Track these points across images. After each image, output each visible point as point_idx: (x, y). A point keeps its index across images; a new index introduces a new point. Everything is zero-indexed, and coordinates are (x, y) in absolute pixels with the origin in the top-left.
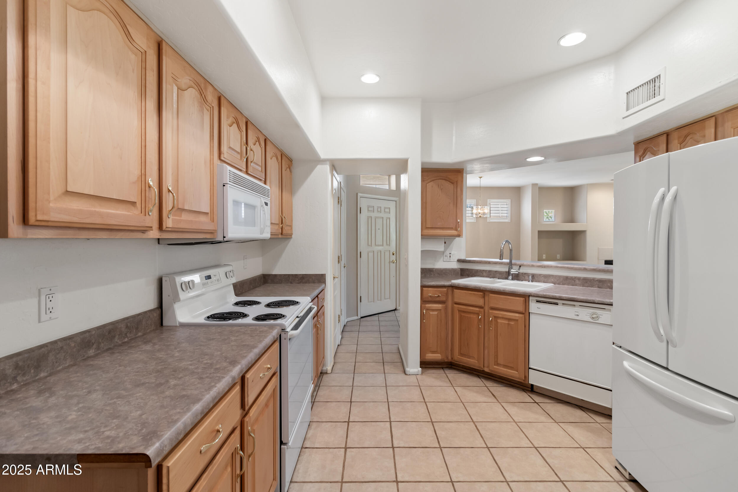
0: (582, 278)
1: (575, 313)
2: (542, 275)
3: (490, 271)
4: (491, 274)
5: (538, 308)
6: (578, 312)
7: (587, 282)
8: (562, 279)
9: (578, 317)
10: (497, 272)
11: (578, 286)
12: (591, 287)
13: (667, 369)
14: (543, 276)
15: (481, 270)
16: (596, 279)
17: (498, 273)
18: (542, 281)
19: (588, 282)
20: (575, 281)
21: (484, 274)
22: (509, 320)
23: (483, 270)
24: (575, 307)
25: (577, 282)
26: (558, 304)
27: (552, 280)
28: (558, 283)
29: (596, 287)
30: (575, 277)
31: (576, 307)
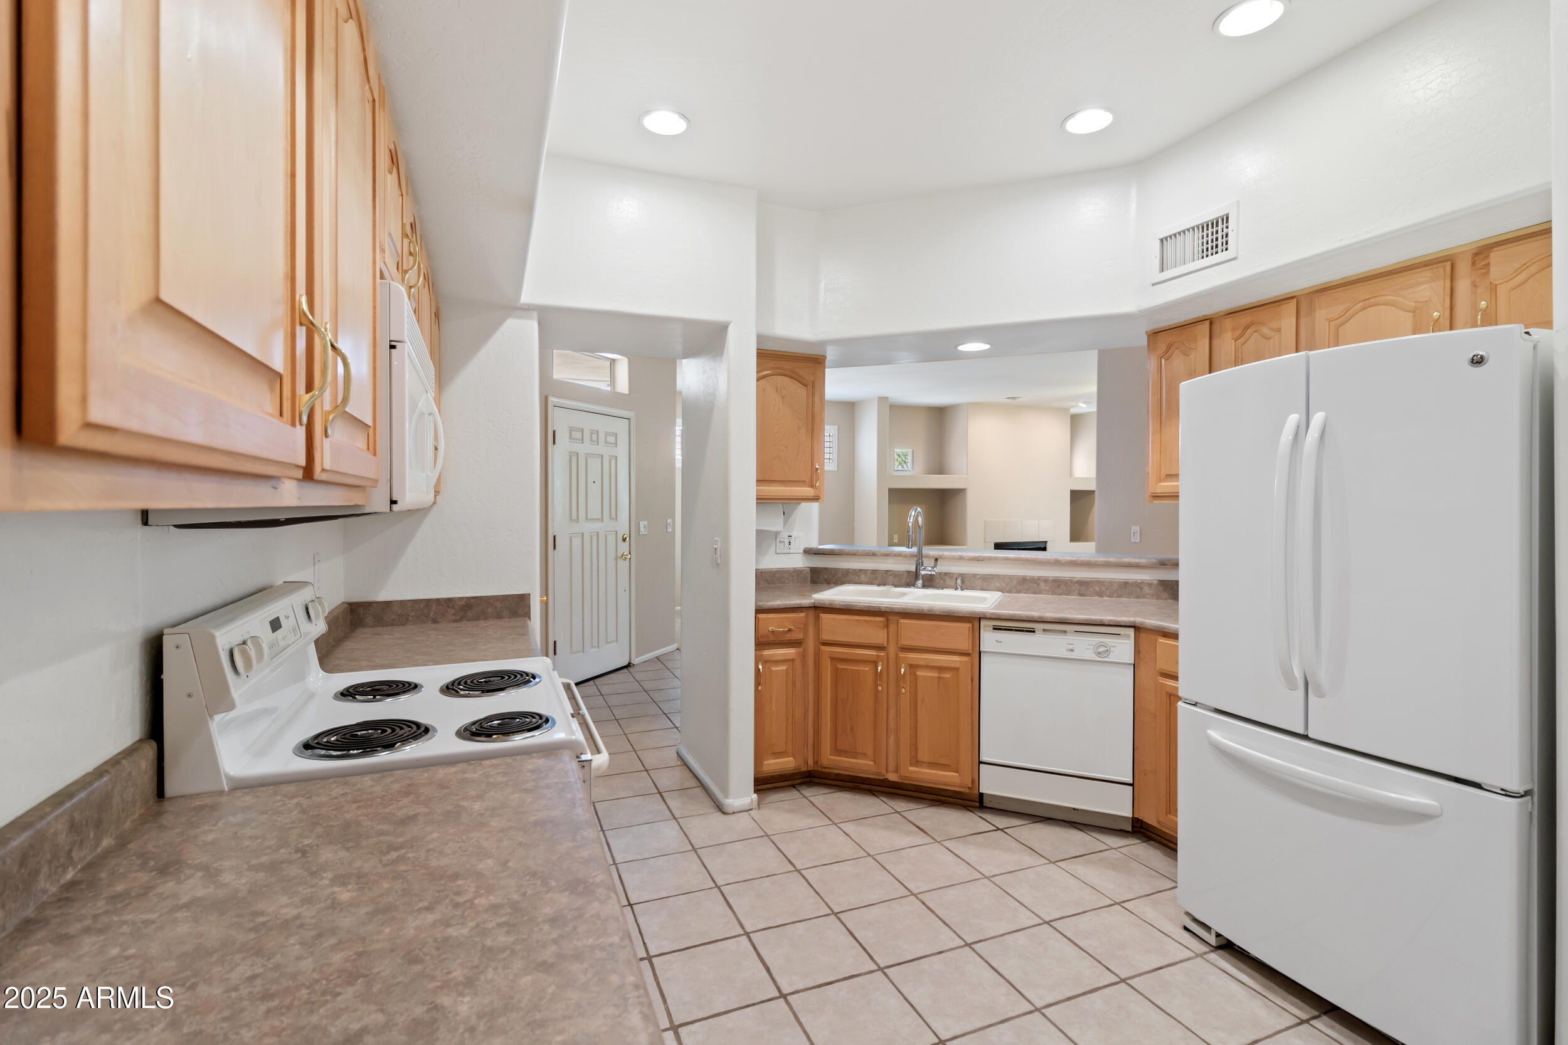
0: (1052, 578)
1: (1068, 646)
2: (978, 576)
3: (874, 572)
4: (876, 578)
5: (997, 641)
6: (1072, 644)
7: (1059, 586)
8: (1015, 582)
9: (1072, 653)
10: (890, 573)
11: (1044, 594)
12: (1067, 595)
13: (1305, 737)
14: (980, 578)
15: (855, 570)
16: (1076, 579)
17: (891, 575)
18: (978, 588)
19: (1062, 586)
20: (1038, 584)
21: (863, 578)
22: (940, 669)
23: (860, 570)
24: (1067, 636)
25: (1043, 585)
26: (1034, 632)
27: (998, 584)
28: (1008, 589)
29: (1075, 595)
30: (1039, 578)
31: (1068, 634)
